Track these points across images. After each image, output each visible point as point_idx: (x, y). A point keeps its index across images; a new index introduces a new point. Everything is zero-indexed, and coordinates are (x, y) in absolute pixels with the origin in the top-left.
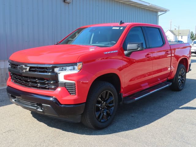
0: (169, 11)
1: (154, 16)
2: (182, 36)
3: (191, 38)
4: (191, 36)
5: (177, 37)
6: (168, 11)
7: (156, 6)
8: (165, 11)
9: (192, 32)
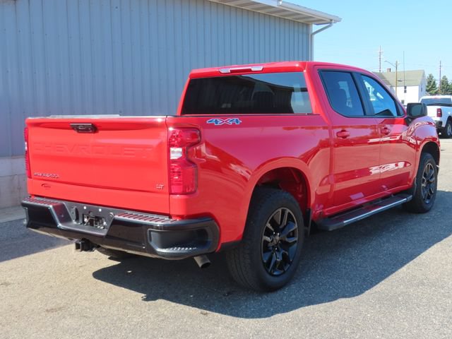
0: (338, 20)
1: (301, 36)
2: (405, 87)
3: (427, 91)
4: (428, 87)
5: (394, 88)
6: (336, 21)
7: (299, 8)
8: (328, 22)
9: (431, 77)
